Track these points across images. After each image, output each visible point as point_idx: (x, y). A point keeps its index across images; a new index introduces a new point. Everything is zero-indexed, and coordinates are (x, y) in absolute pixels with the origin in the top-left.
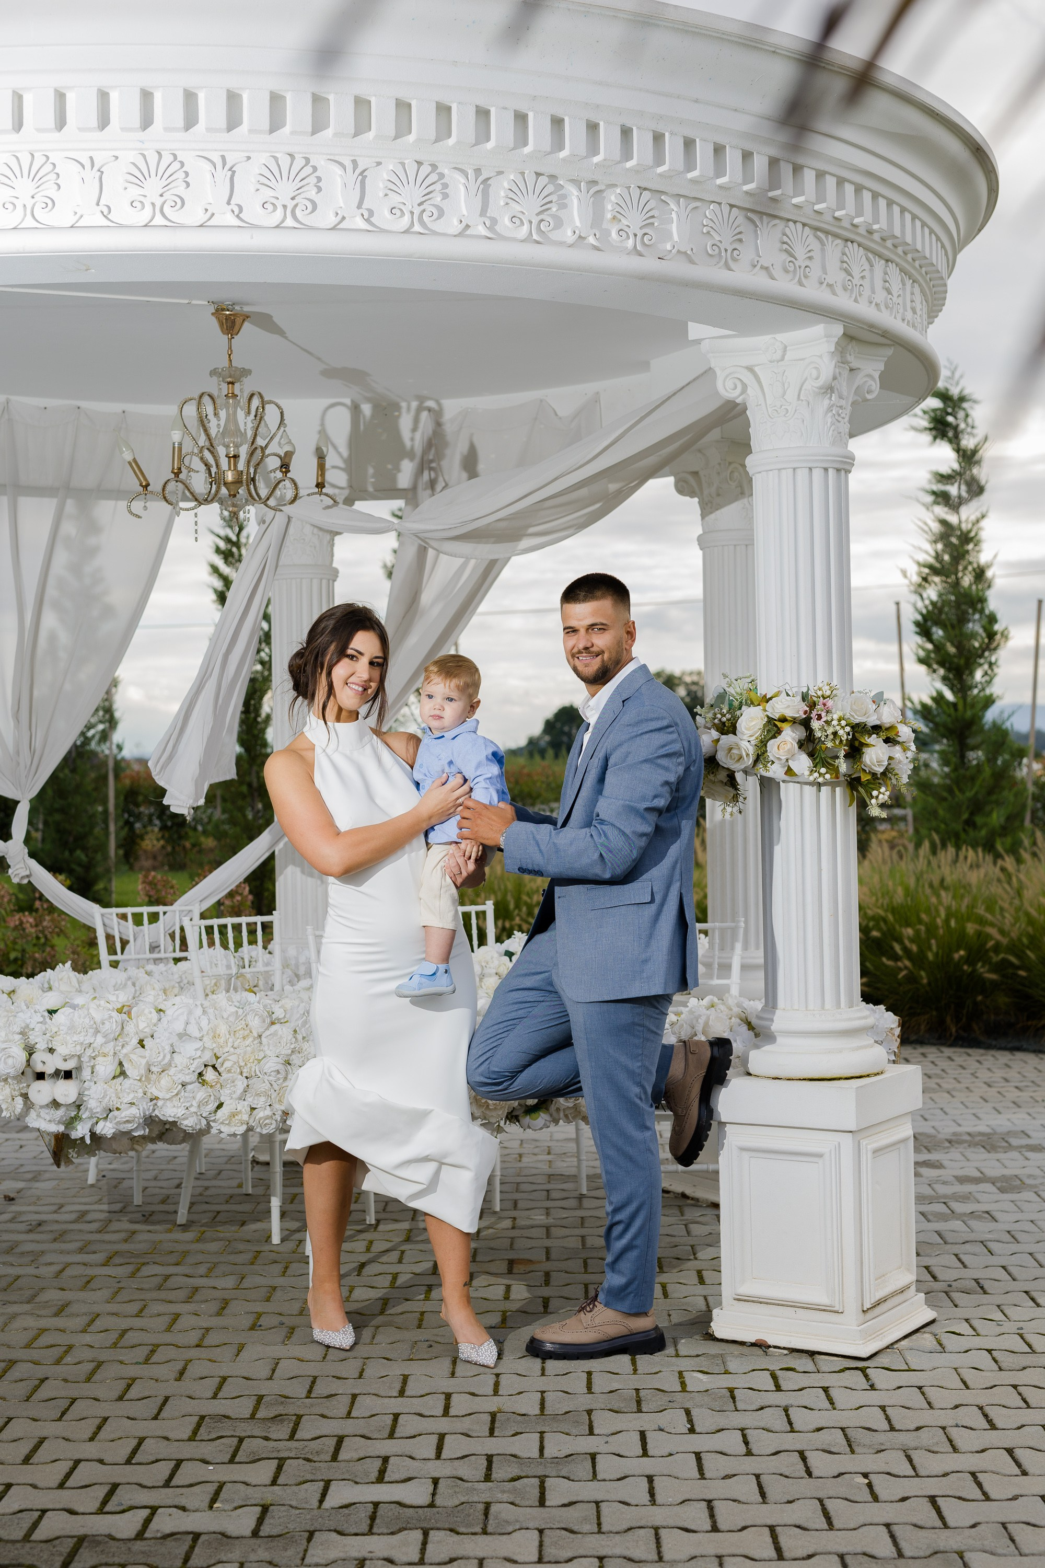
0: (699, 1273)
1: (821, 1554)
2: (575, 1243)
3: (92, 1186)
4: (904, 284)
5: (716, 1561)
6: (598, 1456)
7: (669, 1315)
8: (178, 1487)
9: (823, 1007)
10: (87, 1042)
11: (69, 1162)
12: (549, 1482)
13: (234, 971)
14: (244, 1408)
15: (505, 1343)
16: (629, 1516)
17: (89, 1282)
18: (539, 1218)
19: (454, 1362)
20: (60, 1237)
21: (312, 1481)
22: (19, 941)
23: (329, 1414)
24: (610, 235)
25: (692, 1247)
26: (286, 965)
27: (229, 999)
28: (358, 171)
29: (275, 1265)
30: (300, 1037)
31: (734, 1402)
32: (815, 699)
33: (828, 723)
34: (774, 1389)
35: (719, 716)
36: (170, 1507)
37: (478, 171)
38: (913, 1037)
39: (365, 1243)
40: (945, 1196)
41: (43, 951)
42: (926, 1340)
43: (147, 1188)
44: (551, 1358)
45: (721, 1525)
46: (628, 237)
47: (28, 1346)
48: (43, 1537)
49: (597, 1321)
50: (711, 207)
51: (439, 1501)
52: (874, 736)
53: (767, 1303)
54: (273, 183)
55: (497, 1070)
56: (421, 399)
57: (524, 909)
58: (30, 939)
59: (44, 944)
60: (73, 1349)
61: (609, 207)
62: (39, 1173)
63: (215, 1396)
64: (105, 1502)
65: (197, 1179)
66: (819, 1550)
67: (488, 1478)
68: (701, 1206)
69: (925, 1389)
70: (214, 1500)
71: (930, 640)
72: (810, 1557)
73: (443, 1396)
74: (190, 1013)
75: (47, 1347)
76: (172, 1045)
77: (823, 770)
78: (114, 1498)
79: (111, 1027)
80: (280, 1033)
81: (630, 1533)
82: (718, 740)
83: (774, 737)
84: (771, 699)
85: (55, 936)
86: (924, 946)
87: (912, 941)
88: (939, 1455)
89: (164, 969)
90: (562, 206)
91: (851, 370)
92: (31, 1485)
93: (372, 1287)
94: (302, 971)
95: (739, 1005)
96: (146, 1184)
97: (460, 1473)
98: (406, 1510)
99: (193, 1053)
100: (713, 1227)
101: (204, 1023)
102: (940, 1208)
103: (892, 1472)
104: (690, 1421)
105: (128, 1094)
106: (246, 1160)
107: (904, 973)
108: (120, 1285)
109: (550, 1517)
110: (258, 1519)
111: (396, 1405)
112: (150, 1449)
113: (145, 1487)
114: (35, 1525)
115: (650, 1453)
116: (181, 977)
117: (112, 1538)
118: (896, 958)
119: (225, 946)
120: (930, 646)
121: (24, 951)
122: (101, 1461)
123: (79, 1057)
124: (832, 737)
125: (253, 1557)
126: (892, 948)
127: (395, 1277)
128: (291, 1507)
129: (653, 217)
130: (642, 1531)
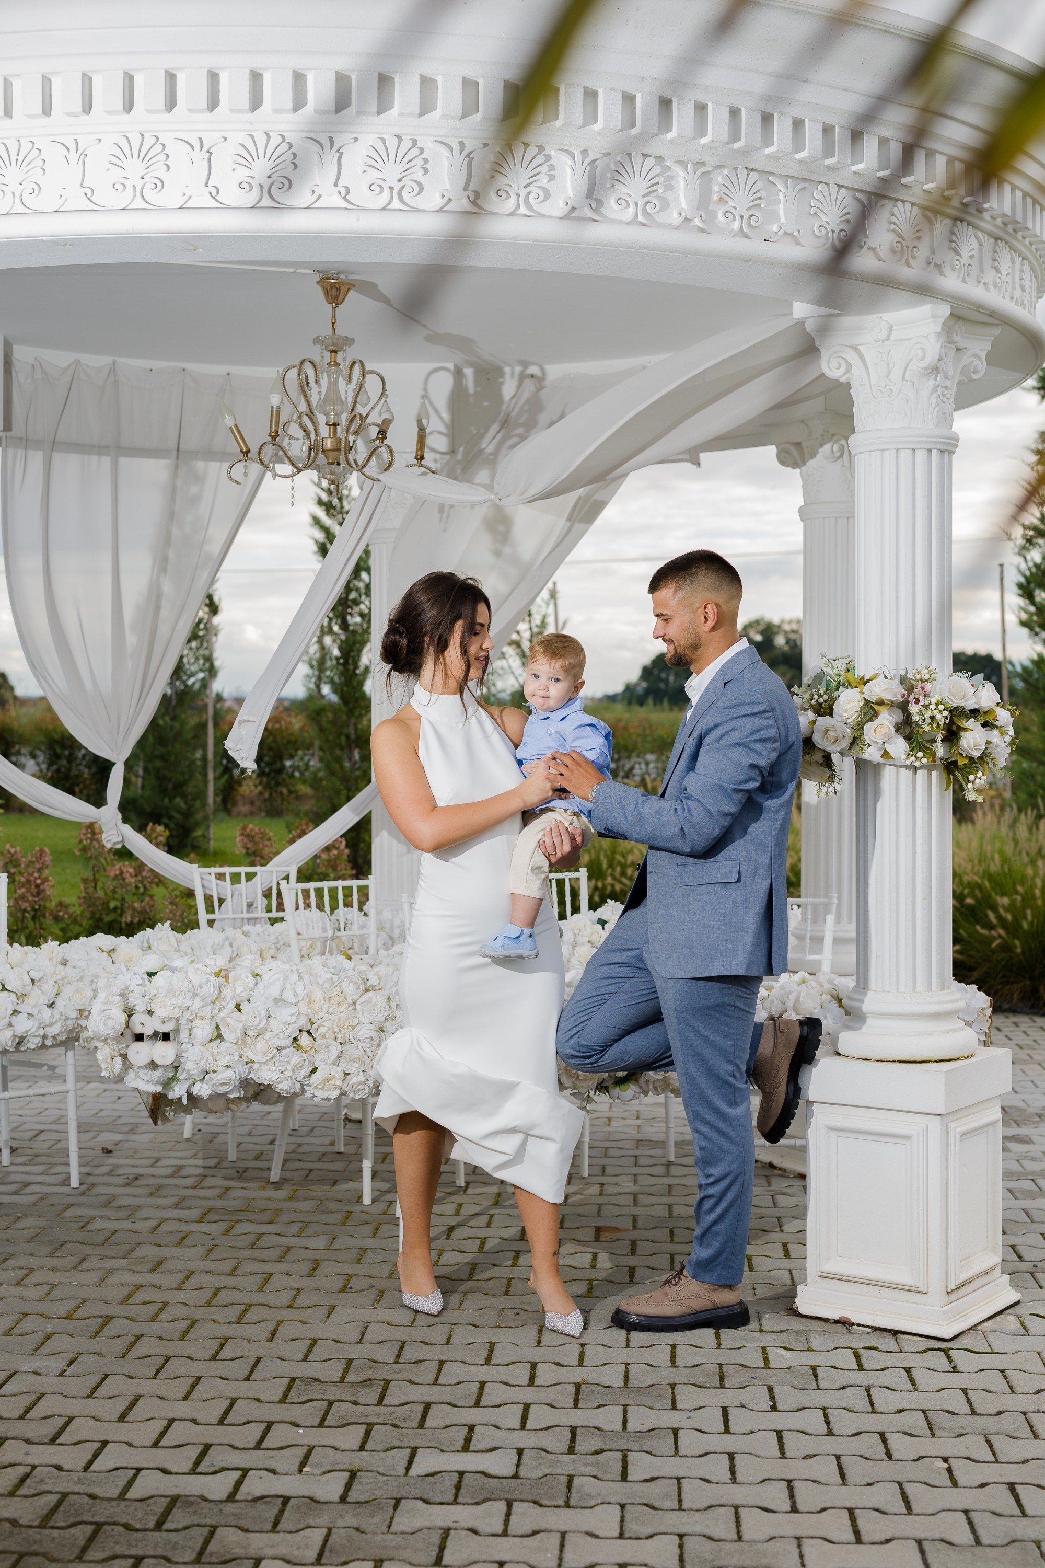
0: (785, 1245)
1: (899, 1539)
2: (661, 1211)
3: (188, 1140)
4: (1013, 262)
5: (795, 1542)
6: (680, 1431)
7: (754, 1289)
8: (268, 1449)
9: (914, 990)
10: (185, 1005)
11: (166, 1119)
12: (631, 1457)
13: (330, 934)
14: (333, 1371)
15: (592, 1313)
16: (710, 1494)
17: (184, 1238)
18: (628, 1186)
19: (540, 1331)
20: (156, 1191)
21: (399, 1448)
22: (119, 890)
23: (417, 1381)
24: (716, 217)
25: (779, 1218)
26: (380, 928)
27: (325, 965)
28: (465, 153)
29: (366, 1226)
30: (393, 1005)
31: (817, 1380)
32: (913, 682)
33: (926, 707)
34: (857, 1368)
35: (816, 697)
36: (261, 1469)
37: (585, 153)
38: (1006, 1006)
39: (454, 1206)
40: (1033, 1173)
41: (142, 901)
42: (1010, 1322)
43: (241, 1143)
44: (635, 1329)
45: (800, 1507)
46: (734, 219)
47: (124, 1302)
48: (138, 1496)
49: (682, 1294)
50: (819, 188)
51: (523, 1472)
52: (972, 720)
53: (851, 1281)
54: (380, 165)
55: (586, 1043)
56: (525, 364)
57: (618, 869)
58: (129, 888)
59: (143, 894)
60: (168, 1307)
61: (716, 188)
62: (136, 1125)
63: (305, 1359)
64: (197, 1463)
65: (290, 1135)
66: (897, 1535)
67: (571, 1450)
68: (788, 1177)
69: (1007, 1373)
70: (303, 1464)
71: (1033, 602)
72: (888, 1541)
73: (529, 1365)
74: (286, 978)
75: (143, 1304)
76: (268, 1010)
77: (920, 754)
78: (206, 1458)
79: (209, 990)
80: (374, 1000)
81: (710, 1511)
82: (815, 722)
83: (871, 720)
84: (868, 681)
85: (154, 886)
86: (1018, 916)
87: (1007, 910)
88: (1019, 1441)
89: (261, 930)
90: (669, 188)
91: (958, 349)
92: (126, 1443)
93: (461, 1252)
94: (396, 934)
95: (830, 982)
96: (241, 1139)
97: (544, 1445)
98: (491, 1480)
99: (288, 1018)
100: (800, 1199)
101: (300, 989)
102: (1028, 1185)
103: (972, 1457)
104: (772, 1398)
105: (225, 1056)
106: (339, 1119)
107: (998, 942)
108: (215, 1242)
109: (632, 1491)
110: (346, 1484)
111: (483, 1373)
112: (242, 1410)
113: (237, 1448)
114: (130, 1483)
115: (732, 1430)
116: (277, 938)
117: (204, 1499)
118: (991, 927)
119: (321, 907)
120: (1032, 609)
121: (123, 899)
122: (194, 1421)
123: (177, 1019)
124: (929, 721)
125: (340, 1523)
126: (987, 916)
127: (483, 1241)
128: (379, 1473)
129: (760, 198)
130: (722, 1509)
